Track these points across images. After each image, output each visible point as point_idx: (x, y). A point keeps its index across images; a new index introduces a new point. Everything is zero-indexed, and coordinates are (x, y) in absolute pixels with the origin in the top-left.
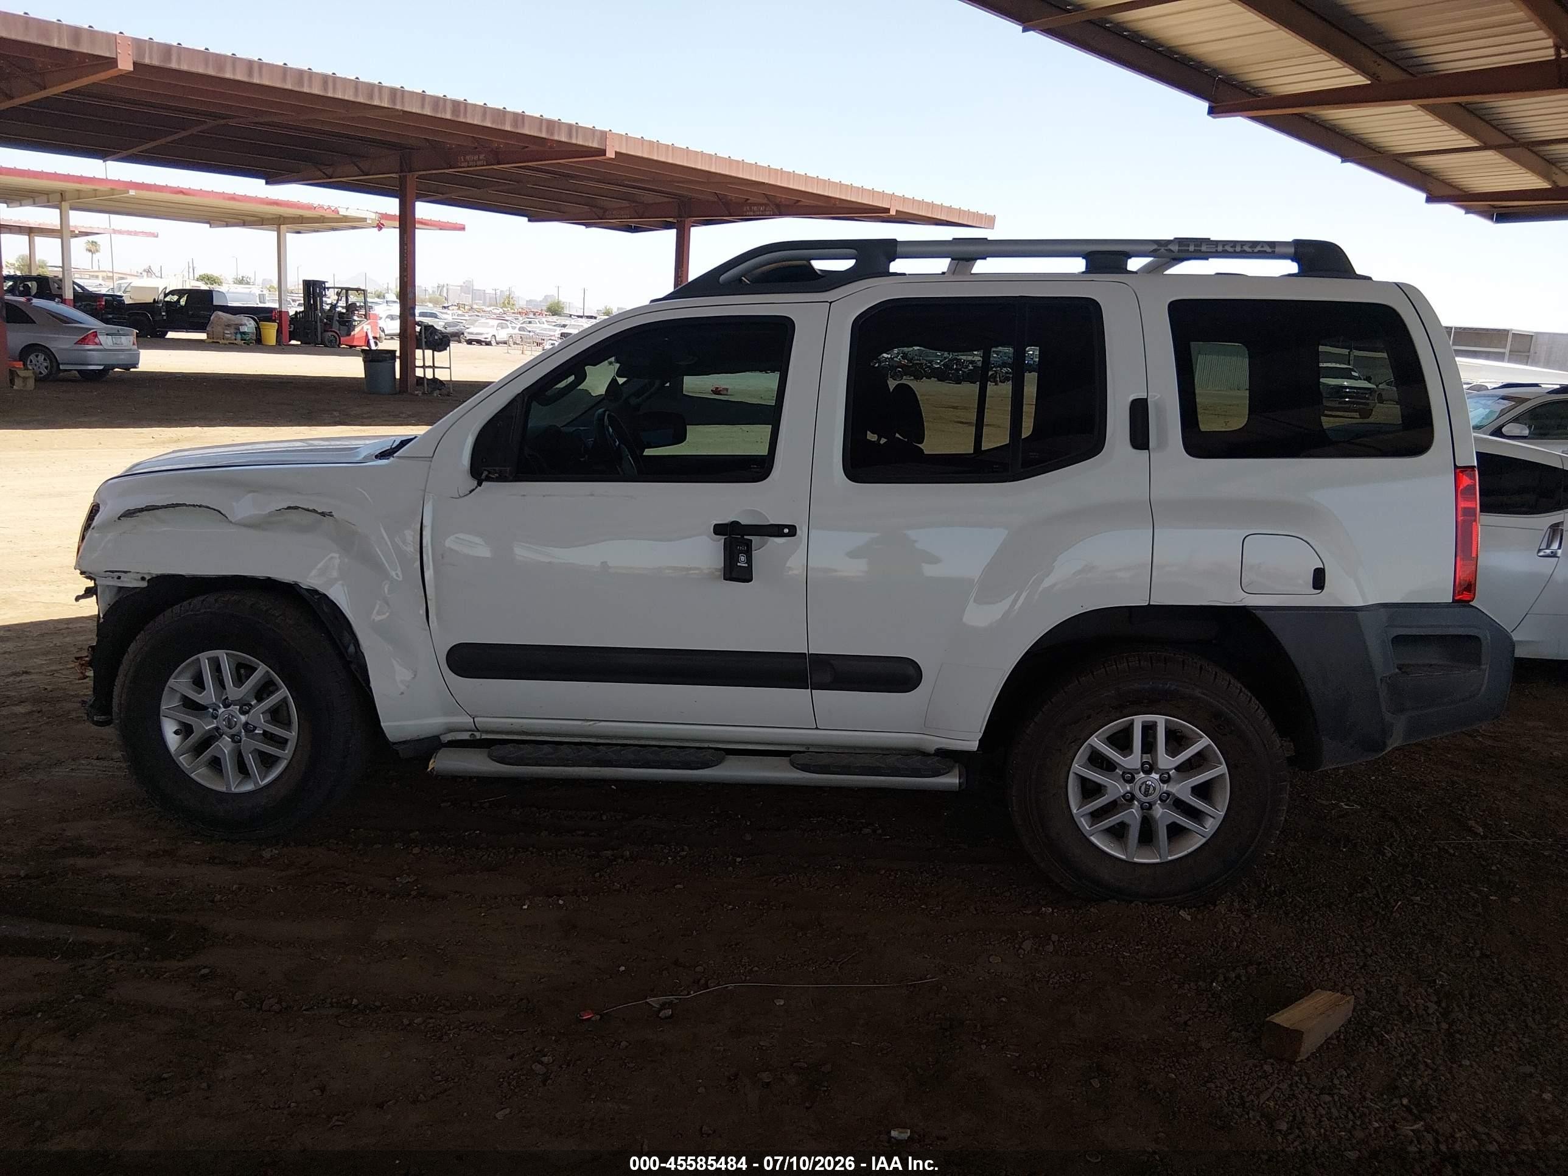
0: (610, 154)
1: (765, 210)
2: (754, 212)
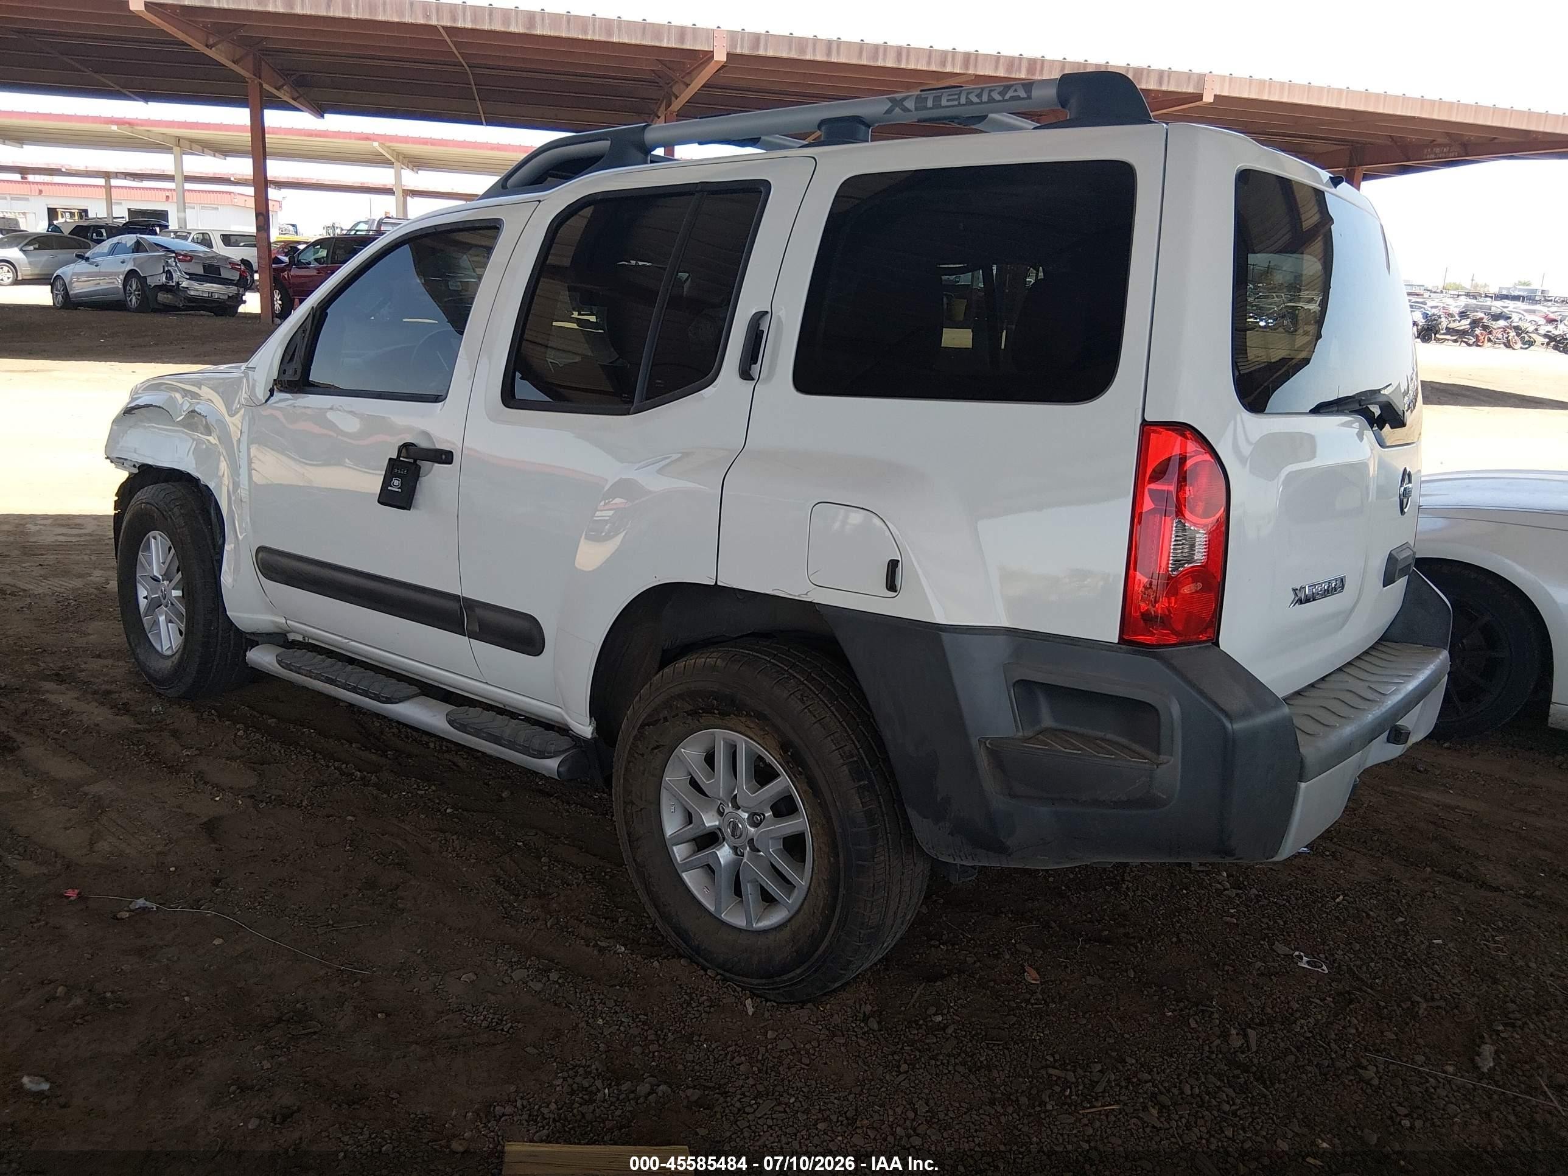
0: (1208, 98)
1: (1449, 152)
2: (1436, 154)
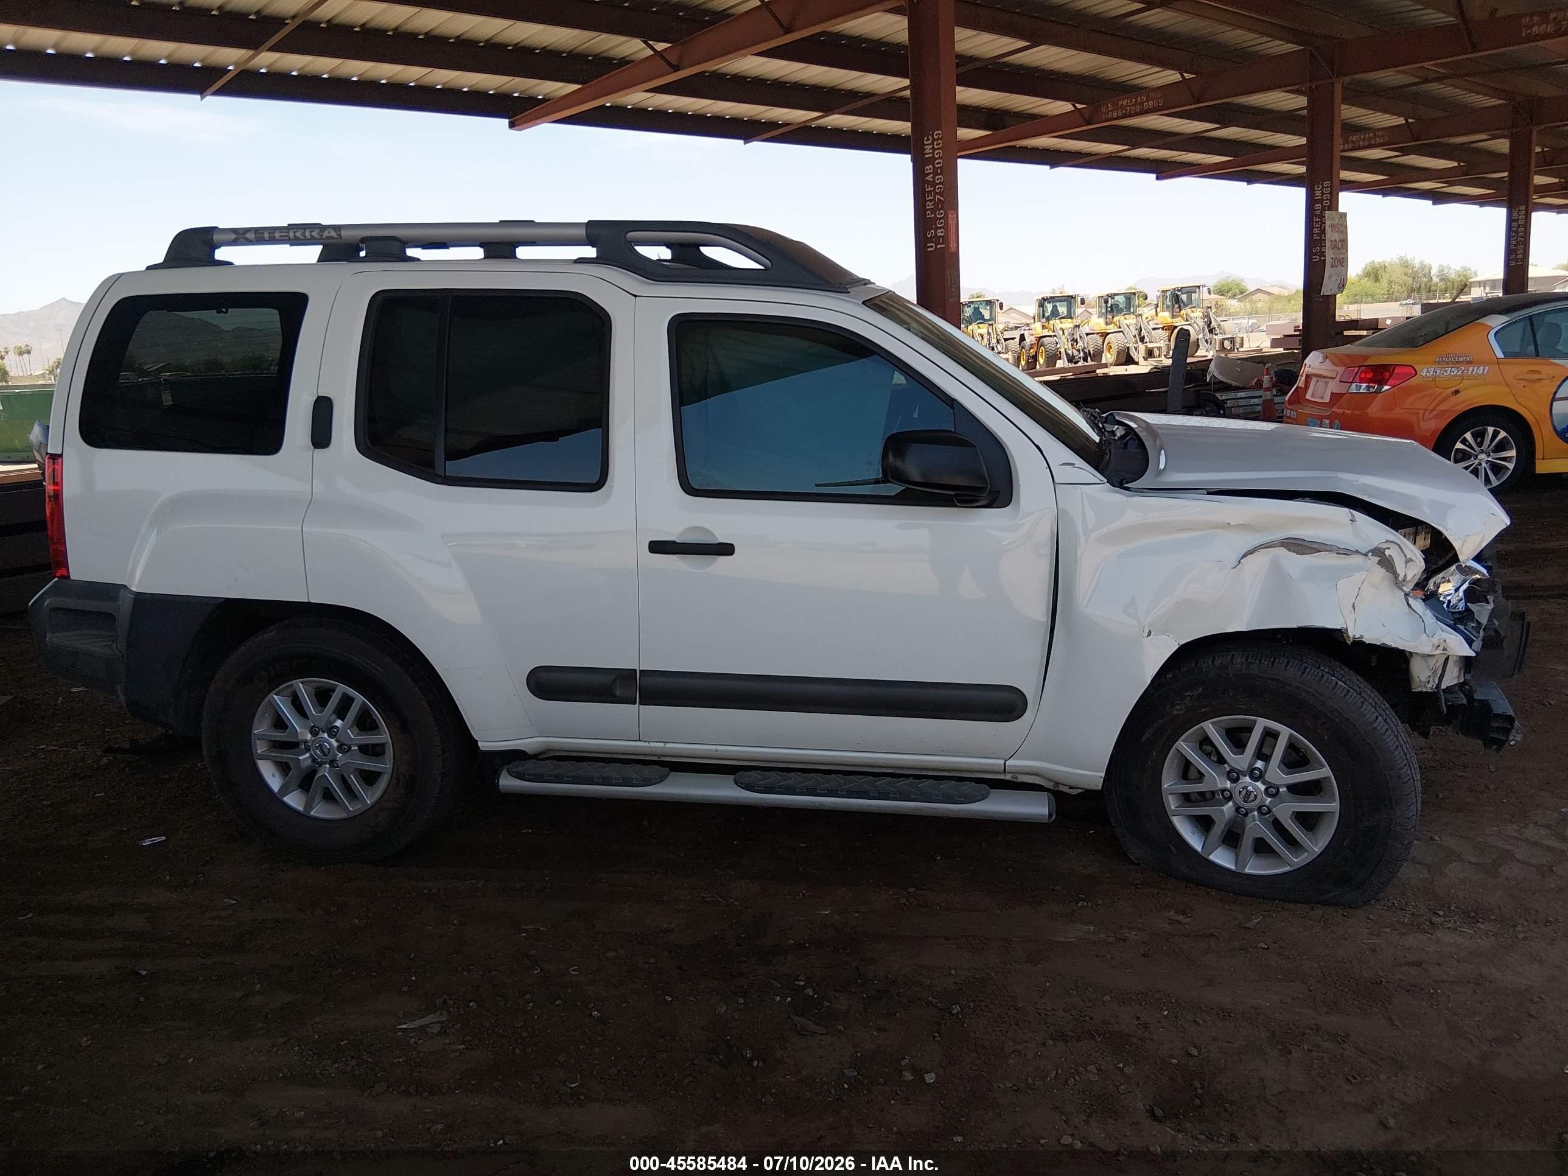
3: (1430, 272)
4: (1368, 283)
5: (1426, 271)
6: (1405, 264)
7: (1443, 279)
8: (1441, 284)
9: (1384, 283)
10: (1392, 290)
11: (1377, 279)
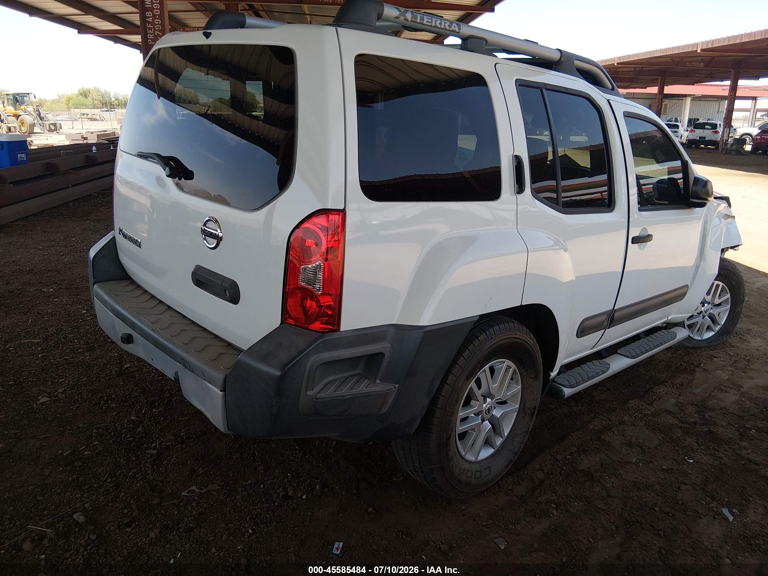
3: (110, 96)
4: (82, 99)
5: (108, 95)
6: (98, 90)
7: (117, 99)
8: (116, 101)
9: (90, 99)
10: (94, 103)
11: (86, 97)
